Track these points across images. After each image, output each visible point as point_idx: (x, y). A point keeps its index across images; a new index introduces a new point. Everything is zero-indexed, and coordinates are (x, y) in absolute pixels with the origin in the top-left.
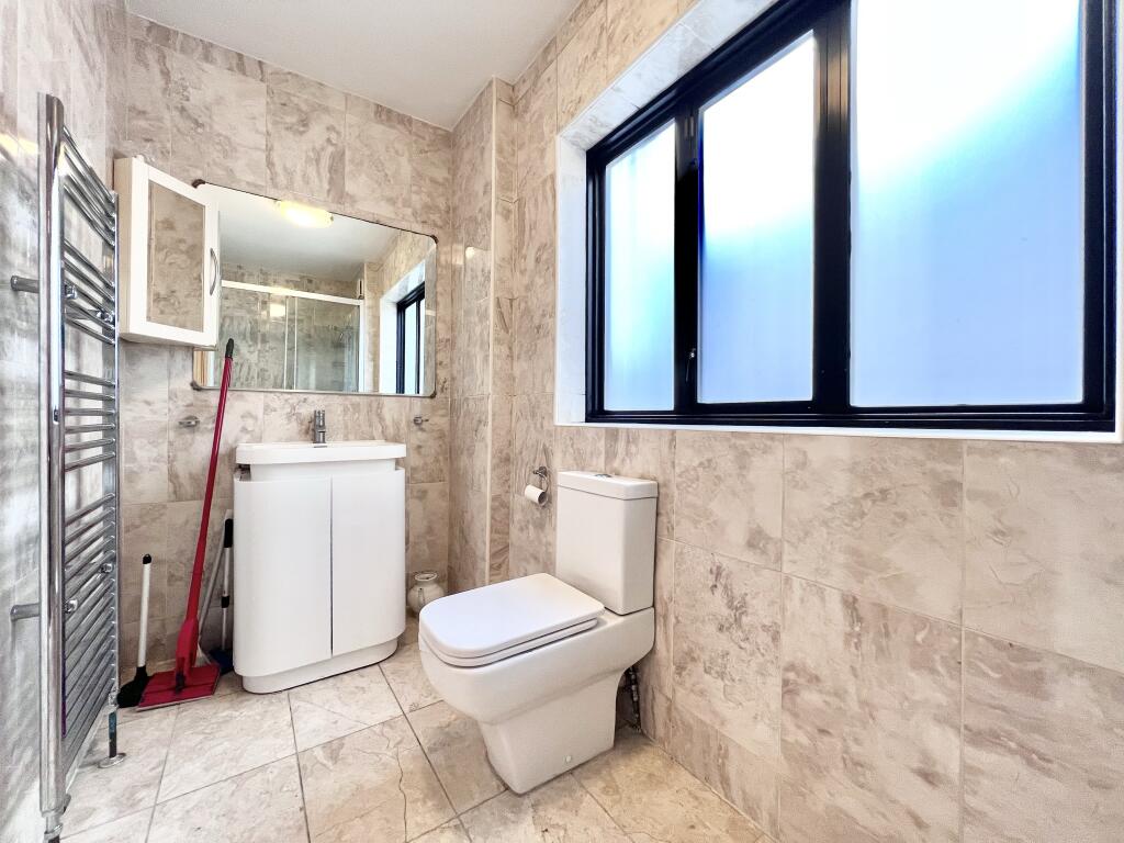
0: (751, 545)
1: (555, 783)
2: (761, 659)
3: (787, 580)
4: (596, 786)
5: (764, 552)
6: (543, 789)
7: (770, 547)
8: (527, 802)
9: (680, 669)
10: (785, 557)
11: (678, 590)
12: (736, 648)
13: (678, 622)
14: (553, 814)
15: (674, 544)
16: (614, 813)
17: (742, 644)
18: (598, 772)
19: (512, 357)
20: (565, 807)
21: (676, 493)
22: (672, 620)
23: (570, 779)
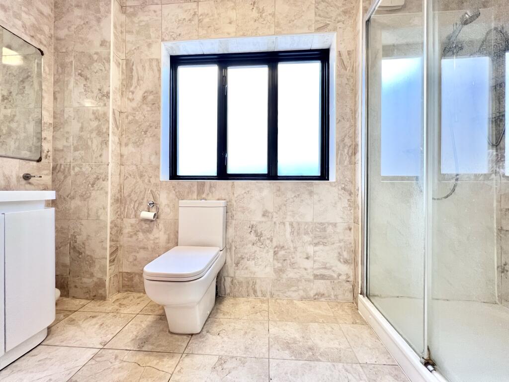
0: (264, 215)
1: (207, 323)
2: (267, 248)
3: (275, 223)
4: (220, 316)
5: (268, 216)
6: (205, 327)
7: (270, 215)
8: (204, 333)
9: (237, 264)
10: (274, 217)
11: (236, 237)
12: (259, 248)
13: (236, 248)
14: (215, 329)
15: (234, 222)
16: (233, 317)
17: (261, 246)
18: (217, 312)
19: (120, 144)
20: (217, 326)
21: (235, 204)
22: (234, 248)
23: (211, 319)
